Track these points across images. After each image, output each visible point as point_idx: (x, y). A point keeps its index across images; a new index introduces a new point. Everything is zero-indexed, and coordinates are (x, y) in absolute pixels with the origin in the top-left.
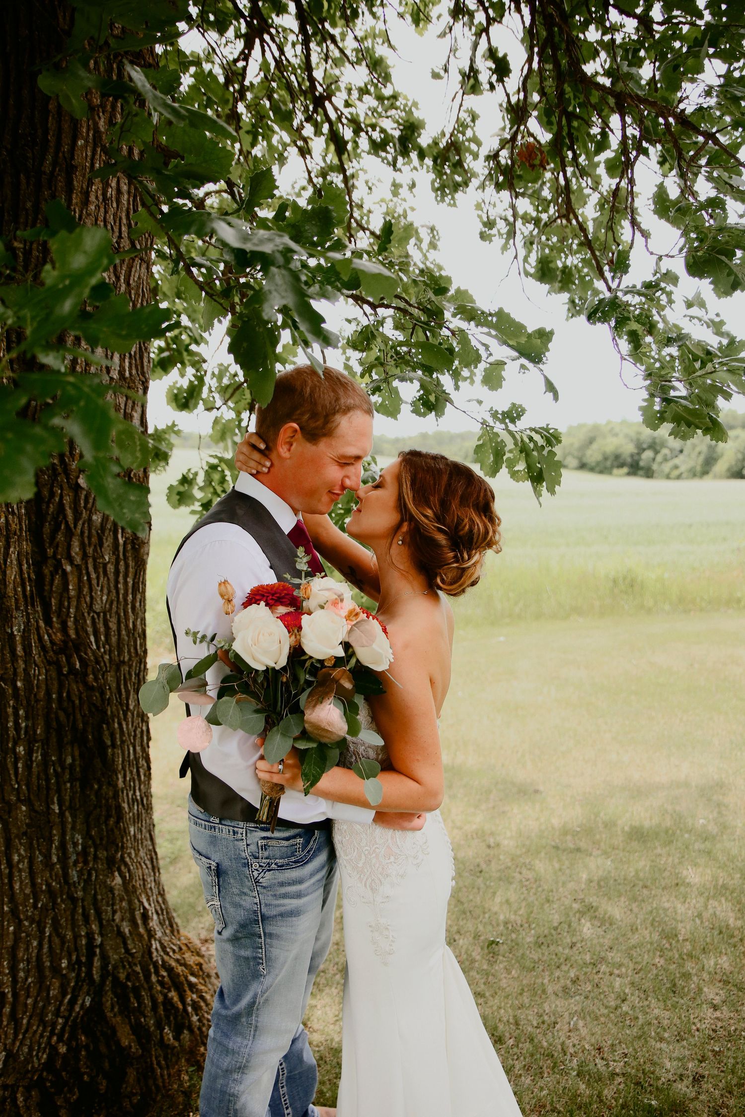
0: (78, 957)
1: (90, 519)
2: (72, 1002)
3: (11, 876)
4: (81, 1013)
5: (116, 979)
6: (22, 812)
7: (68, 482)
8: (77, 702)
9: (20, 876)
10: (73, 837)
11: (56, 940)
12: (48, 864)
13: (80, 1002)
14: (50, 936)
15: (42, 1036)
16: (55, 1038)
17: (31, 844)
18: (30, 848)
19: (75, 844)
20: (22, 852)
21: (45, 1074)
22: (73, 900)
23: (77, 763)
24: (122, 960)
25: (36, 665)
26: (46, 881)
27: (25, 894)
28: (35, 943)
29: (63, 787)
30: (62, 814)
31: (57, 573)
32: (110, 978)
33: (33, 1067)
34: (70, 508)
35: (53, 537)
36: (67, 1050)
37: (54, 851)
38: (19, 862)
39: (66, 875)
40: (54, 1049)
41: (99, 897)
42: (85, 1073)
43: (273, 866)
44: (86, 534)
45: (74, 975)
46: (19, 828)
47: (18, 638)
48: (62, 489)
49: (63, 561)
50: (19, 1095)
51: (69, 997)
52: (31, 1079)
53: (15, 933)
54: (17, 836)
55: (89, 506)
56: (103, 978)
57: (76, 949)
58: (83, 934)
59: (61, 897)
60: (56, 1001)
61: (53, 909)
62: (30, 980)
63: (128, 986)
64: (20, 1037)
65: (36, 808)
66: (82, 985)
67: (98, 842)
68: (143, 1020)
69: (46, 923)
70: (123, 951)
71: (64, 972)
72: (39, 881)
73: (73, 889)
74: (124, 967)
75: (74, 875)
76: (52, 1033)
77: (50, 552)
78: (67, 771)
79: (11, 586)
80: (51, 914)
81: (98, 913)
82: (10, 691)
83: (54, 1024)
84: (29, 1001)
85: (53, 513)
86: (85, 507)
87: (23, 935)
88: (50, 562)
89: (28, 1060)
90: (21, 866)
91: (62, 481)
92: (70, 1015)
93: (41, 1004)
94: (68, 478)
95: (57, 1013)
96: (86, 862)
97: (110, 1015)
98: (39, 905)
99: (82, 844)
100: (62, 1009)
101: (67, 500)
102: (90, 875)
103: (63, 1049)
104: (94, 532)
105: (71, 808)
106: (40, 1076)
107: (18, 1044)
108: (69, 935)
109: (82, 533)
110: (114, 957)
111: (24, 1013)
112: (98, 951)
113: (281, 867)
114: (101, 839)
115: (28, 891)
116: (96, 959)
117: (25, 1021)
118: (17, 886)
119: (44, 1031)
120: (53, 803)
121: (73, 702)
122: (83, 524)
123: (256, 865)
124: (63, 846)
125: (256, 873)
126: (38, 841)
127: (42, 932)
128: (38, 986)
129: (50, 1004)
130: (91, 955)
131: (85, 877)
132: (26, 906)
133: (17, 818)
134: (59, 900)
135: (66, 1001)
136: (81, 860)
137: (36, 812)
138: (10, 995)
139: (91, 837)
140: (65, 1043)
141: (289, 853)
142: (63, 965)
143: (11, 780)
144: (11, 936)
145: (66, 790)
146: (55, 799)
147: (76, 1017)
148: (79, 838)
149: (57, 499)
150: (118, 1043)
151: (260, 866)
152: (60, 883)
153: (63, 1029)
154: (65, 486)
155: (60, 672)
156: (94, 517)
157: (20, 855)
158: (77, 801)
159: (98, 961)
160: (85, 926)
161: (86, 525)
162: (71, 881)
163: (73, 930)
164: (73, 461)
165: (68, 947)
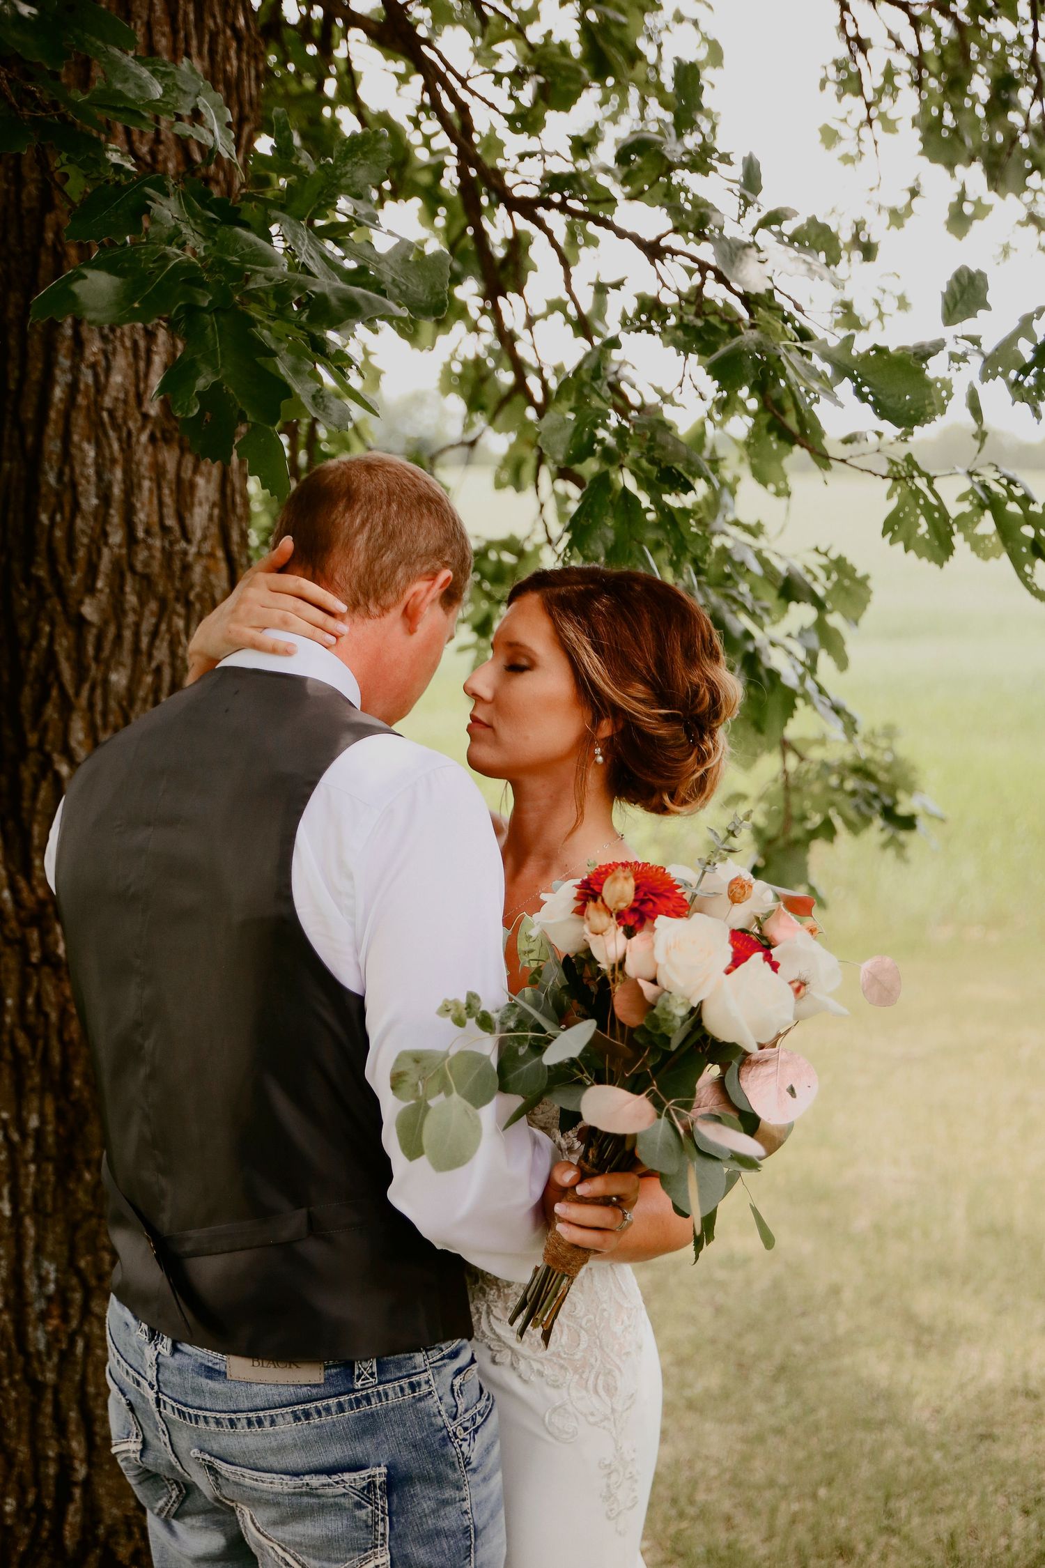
0: (38, 1498)
1: (106, 681)
7: (65, 611)
8: (54, 1016)
10: (37, 1264)
19: (43, 1281)
22: (37, 1387)
23: (50, 1128)
29: (22, 1171)
30: (16, 1220)
31: (44, 777)
32: (98, 1551)
34: (68, 658)
35: (38, 711)
39: (21, 1336)
44: (99, 706)
45: (26, 1530)
48: (53, 625)
49: (56, 756)
55: (106, 653)
56: (85, 1545)
57: (38, 1482)
58: (51, 1454)
59: (10, 1375)
66: (40, 1554)
71: (9, 1522)
73: (36, 1365)
74: (130, 1535)
75: (39, 1337)
77: (33, 739)
78: (31, 1143)
85: (37, 668)
86: (97, 658)
88: (33, 757)
91: (54, 609)
94: (65, 604)
96: (65, 1318)
99: (57, 1281)
101: (63, 644)
102: (72, 1343)
104: (113, 704)
105: (38, 1210)
108: (23, 1452)
109: (91, 705)
110: (110, 1511)
112: (77, 1492)
116: (72, 1508)
121: (46, 1016)
122: (93, 689)
124: (16, 1280)
130: (63, 1498)
131: (64, 1346)
134: (6, 1382)
136: (55, 1312)
139: (79, 1272)
142: (8, 1508)
145: (27, 1175)
148: (50, 1269)
149: (44, 642)
154: (60, 619)
155: (25, 961)
156: (114, 677)
158: (49, 1199)
159: (76, 1512)
160: (58, 1440)
161: (99, 692)
162: (32, 1349)
163: (32, 1444)
164: (74, 572)
165: (20, 1475)
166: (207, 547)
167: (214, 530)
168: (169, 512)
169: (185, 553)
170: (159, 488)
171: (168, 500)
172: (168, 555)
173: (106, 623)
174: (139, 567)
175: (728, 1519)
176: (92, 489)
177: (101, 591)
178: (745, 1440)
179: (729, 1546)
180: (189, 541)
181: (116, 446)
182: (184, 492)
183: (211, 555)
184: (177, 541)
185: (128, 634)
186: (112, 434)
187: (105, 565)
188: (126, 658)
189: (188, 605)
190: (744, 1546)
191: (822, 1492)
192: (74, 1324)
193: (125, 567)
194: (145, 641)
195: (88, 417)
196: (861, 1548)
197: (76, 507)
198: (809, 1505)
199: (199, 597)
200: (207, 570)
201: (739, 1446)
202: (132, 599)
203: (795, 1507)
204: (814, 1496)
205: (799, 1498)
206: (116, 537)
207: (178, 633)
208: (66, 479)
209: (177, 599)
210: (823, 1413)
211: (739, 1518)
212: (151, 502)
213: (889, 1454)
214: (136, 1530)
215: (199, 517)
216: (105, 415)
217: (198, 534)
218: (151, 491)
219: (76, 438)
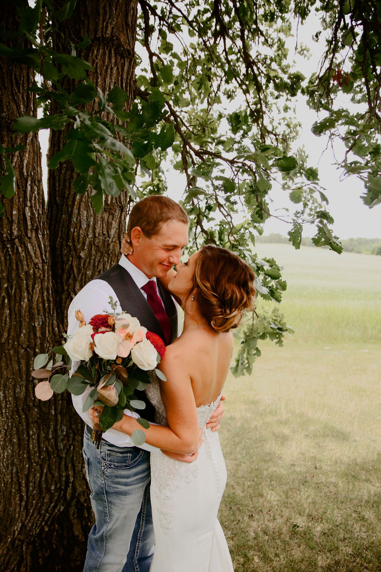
0: (60, 485)
1: (86, 273)
2: (55, 507)
3: (28, 441)
4: (58, 513)
5: (78, 501)
6: (35, 411)
7: (76, 254)
9: (33, 442)
10: (61, 427)
11: (49, 476)
12: (47, 438)
13: (58, 508)
14: (46, 473)
15: (38, 520)
16: (44, 523)
17: (39, 428)
18: (39, 429)
19: (62, 431)
20: (34, 430)
21: (36, 539)
22: (61, 458)
24: (84, 492)
25: (48, 342)
26: (46, 446)
27: (35, 451)
28: (38, 475)
29: (58, 403)
30: (56, 415)
31: (68, 298)
32: (76, 500)
33: (33, 534)
34: (76, 267)
35: (67, 280)
36: (48, 530)
37: (50, 432)
38: (33, 435)
39: (56, 445)
40: (43, 528)
41: (75, 459)
42: (54, 544)
43: (112, 466)
44: (84, 280)
45: (57, 494)
46: (33, 419)
47: (38, 328)
48: (73, 258)
49: (71, 293)
50: (24, 546)
51: (53, 504)
52: (30, 540)
53: (29, 468)
54: (32, 423)
55: (86, 266)
56: (72, 498)
57: (60, 482)
58: (64, 475)
59: (54, 455)
60: (47, 505)
61: (49, 460)
62: (35, 492)
63: (84, 505)
64: (29, 518)
65: (43, 410)
66: (60, 500)
67: (76, 432)
68: (89, 524)
69: (44, 467)
70: (85, 487)
71: (52, 491)
72: (42, 445)
73: (60, 452)
74: (84, 495)
75: (61, 446)
76: (43, 520)
77: (66, 288)
79: (35, 303)
80: (47, 462)
81: (74, 466)
82: (32, 353)
83: (45, 516)
84: (34, 502)
85: (68, 269)
86: (83, 267)
87: (33, 470)
88: (66, 293)
89: (31, 530)
90: (33, 437)
91: (73, 254)
92: (53, 513)
93: (39, 505)
94: (76, 253)
95: (47, 511)
96: (68, 441)
97: (71, 517)
98: (42, 457)
99: (66, 431)
100: (49, 509)
101: (75, 263)
102: (70, 447)
103: (46, 529)
104: (87, 279)
105: (61, 413)
106: (34, 539)
107: (27, 521)
108: (56, 474)
109: (81, 280)
110: (79, 489)
111: (31, 507)
112: (71, 485)
113: (117, 467)
114: (78, 430)
115: (36, 449)
116: (69, 489)
117: (31, 511)
118: (31, 446)
119: (40, 518)
120: (52, 409)
122: (82, 275)
123: (103, 464)
124: (55, 431)
125: (103, 468)
126: (43, 426)
127: (42, 470)
128: (39, 495)
129: (44, 505)
130: (67, 486)
131: (68, 448)
132: (35, 456)
133: (32, 414)
134: (52, 457)
135: (52, 506)
136: (66, 439)
137: (42, 412)
138: (25, 497)
139: (72, 429)
140: (48, 526)
141: (123, 461)
142: (52, 488)
143: (30, 395)
144: (27, 469)
145: (59, 404)
146: (53, 408)
147: (56, 515)
148: (65, 428)
149: (70, 263)
150: (73, 532)
151: (106, 465)
152: (53, 448)
153: (48, 519)
154: (75, 256)
156: (88, 272)
157: (33, 432)
158: (65, 410)
159: (70, 490)
160: (66, 471)
161: (84, 276)
162: (59, 449)
163: (59, 472)
164: (79, 244)
165: (56, 480)
166: (114, 240)
167: (116, 235)
168: (105, 230)
169: (109, 241)
170: (103, 223)
171: (105, 227)
172: (104, 241)
173: (87, 258)
174: (96, 244)
175: (232, 486)
176: (85, 223)
177: (86, 250)
178: (236, 465)
179: (233, 494)
180: (109, 238)
181: (92, 212)
182: (109, 225)
183: (115, 242)
184: (107, 238)
185: (92, 261)
186: (91, 208)
187: (87, 243)
188: (91, 267)
189: (109, 254)
190: (237, 494)
191: (255, 479)
192: (71, 442)
193: (92, 244)
194: (97, 263)
195: (85, 204)
196: (265, 495)
197: (81, 227)
198: (253, 483)
199: (111, 252)
200: (114, 246)
201: (235, 466)
202: (94, 252)
203: (249, 483)
204: (253, 481)
205: (250, 481)
206: (90, 236)
207: (105, 262)
208: (78, 220)
209: (106, 253)
210: (254, 458)
211: (235, 486)
212: (100, 227)
213: (270, 470)
214: (86, 494)
215: (113, 232)
216: (90, 203)
217: (112, 236)
218: (100, 224)
219: (82, 209)
